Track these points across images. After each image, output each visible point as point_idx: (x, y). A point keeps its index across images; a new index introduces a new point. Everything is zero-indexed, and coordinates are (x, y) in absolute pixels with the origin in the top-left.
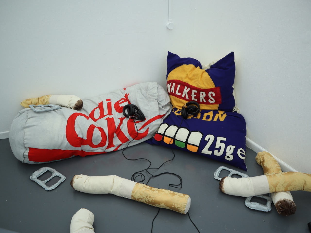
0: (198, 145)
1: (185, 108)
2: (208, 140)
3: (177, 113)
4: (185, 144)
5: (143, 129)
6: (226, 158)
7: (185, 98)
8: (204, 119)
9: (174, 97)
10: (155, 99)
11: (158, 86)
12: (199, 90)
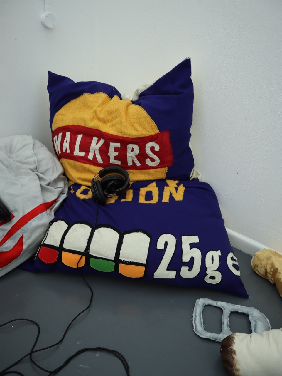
0: (144, 262)
1: (99, 181)
2: (163, 248)
3: (82, 193)
4: (113, 264)
5: (9, 240)
6: (207, 280)
7: (94, 162)
8: (142, 200)
9: (71, 161)
10: (30, 169)
11: (34, 141)
12: (125, 142)
